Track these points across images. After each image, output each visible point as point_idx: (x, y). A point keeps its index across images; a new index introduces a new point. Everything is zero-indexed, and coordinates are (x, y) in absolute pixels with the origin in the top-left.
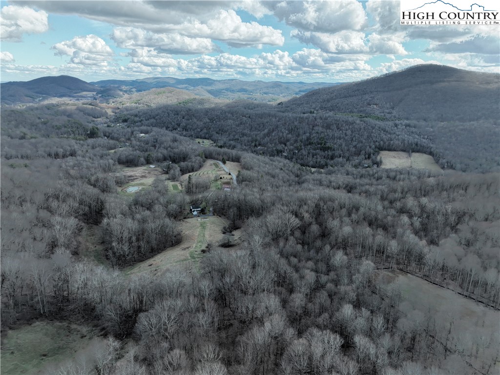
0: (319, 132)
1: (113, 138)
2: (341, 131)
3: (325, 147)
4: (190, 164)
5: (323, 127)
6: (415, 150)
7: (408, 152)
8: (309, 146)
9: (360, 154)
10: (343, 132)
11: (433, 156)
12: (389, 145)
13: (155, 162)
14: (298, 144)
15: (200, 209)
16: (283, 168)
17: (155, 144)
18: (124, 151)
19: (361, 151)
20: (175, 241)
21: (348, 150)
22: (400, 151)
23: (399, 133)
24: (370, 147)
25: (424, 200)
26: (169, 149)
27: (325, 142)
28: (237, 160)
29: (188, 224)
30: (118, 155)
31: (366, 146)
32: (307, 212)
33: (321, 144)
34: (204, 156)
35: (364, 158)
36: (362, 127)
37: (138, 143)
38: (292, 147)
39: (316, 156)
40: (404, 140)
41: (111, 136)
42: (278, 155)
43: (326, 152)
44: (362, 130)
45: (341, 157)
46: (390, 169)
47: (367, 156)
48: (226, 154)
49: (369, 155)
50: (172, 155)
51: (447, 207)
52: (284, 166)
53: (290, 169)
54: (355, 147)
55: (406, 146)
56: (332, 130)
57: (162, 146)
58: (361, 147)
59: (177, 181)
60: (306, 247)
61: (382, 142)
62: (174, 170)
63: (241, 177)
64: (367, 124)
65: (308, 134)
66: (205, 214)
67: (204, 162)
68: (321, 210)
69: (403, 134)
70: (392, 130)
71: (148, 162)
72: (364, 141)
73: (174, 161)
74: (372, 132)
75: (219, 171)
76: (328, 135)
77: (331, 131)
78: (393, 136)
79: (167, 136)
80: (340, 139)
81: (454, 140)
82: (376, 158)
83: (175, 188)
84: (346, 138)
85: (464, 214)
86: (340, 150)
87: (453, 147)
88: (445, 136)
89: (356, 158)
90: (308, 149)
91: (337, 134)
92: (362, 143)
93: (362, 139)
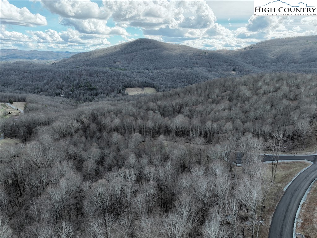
0: (85, 79)
2: (100, 78)
3: (91, 88)
5: (87, 75)
6: (145, 86)
7: (142, 87)
8: (80, 88)
9: (114, 91)
10: (101, 78)
11: (155, 88)
12: (130, 85)
14: (72, 88)
16: (62, 102)
19: (114, 89)
21: (106, 89)
22: (137, 87)
23: (135, 77)
24: (120, 86)
27: (90, 85)
31: (117, 86)
32: (86, 118)
33: (88, 86)
35: (117, 93)
36: (113, 74)
38: (67, 90)
39: (85, 95)
40: (138, 81)
42: (57, 96)
43: (92, 91)
44: (113, 76)
45: (103, 94)
46: (134, 95)
47: (118, 91)
48: (12, 97)
49: (120, 91)
52: (63, 101)
53: (68, 103)
54: (110, 86)
55: (140, 84)
58: (114, 86)
61: (126, 82)
64: (115, 72)
65: (77, 81)
69: (138, 77)
70: (131, 75)
72: (115, 82)
74: (119, 77)
75: (7, 109)
76: (91, 80)
77: (93, 78)
78: (132, 79)
80: (100, 83)
81: (164, 79)
82: (124, 92)
84: (104, 81)
85: (183, 105)
86: (101, 89)
87: (165, 83)
88: (159, 77)
89: (112, 93)
90: (79, 90)
91: (97, 79)
92: (114, 84)
93: (114, 81)
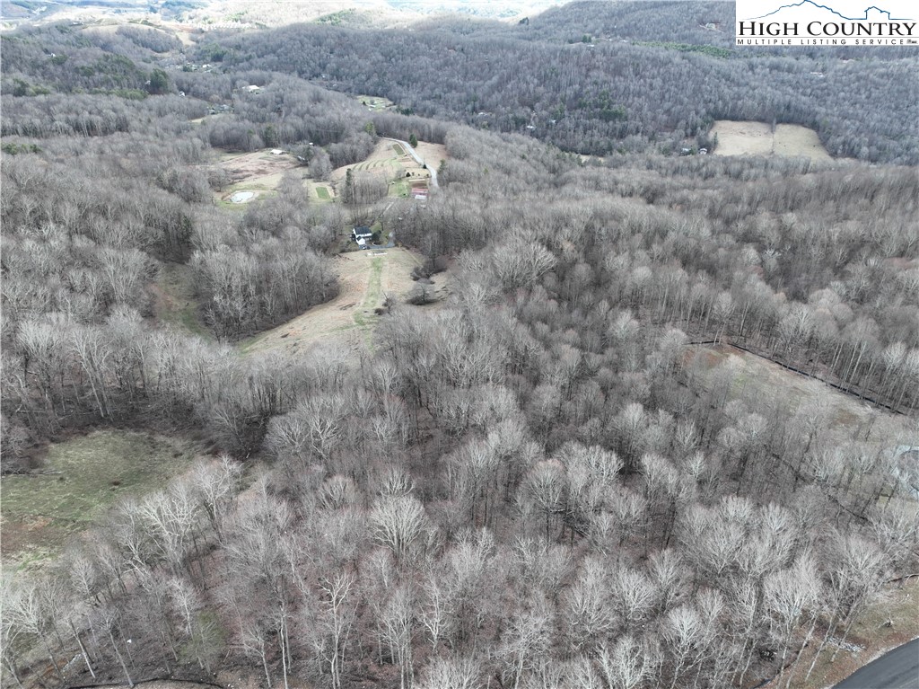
0: (599, 81)
1: (196, 95)
2: (642, 80)
3: (610, 114)
4: (348, 146)
5: (607, 70)
6: (784, 118)
7: (770, 122)
8: (579, 111)
9: (675, 127)
10: (645, 81)
11: (818, 131)
12: (733, 110)
13: (282, 143)
14: (557, 107)
15: (370, 235)
16: (526, 155)
17: (280, 105)
18: (221, 120)
19: (678, 121)
20: (328, 293)
21: (654, 119)
22: (754, 120)
23: (757, 83)
24: (697, 113)
25: (790, 218)
26: (307, 116)
27: (610, 102)
28: (437, 138)
29: (349, 262)
30: (210, 130)
31: (689, 111)
32: (569, 240)
33: (602, 106)
34: (374, 131)
35: (684, 135)
36: (685, 71)
37: (246, 104)
39: (590, 132)
40: (763, 98)
41: (192, 89)
42: (517, 129)
43: (611, 123)
44: (683, 78)
45: (640, 134)
46: (732, 157)
47: (689, 131)
48: (417, 127)
49: (694, 129)
50: (313, 128)
51: (831, 230)
52: (529, 151)
53: (540, 157)
54: (668, 112)
55: (767, 110)
56: (626, 77)
57: (294, 110)
58: (679, 113)
59: (325, 180)
60: (565, 305)
61: (720, 102)
62: (319, 160)
63: (445, 173)
64: (694, 65)
65: (577, 87)
66: (379, 244)
67: (375, 143)
68: (596, 237)
69: (765, 85)
70: (743, 77)
71: (269, 143)
72: (686, 100)
73: (318, 141)
74: (703, 82)
75: (403, 160)
76: (616, 88)
77: (622, 79)
78: (744, 90)
79: (301, 90)
80: (639, 97)
81: (864, 96)
82: (706, 135)
83: (322, 195)
84: (652, 93)
85: (863, 243)
86: (638, 119)
87: (860, 112)
88: (847, 88)
89: (668, 134)
90: (576, 116)
91: (634, 85)
92: (681, 103)
93: (682, 96)
